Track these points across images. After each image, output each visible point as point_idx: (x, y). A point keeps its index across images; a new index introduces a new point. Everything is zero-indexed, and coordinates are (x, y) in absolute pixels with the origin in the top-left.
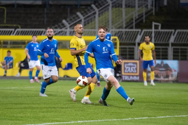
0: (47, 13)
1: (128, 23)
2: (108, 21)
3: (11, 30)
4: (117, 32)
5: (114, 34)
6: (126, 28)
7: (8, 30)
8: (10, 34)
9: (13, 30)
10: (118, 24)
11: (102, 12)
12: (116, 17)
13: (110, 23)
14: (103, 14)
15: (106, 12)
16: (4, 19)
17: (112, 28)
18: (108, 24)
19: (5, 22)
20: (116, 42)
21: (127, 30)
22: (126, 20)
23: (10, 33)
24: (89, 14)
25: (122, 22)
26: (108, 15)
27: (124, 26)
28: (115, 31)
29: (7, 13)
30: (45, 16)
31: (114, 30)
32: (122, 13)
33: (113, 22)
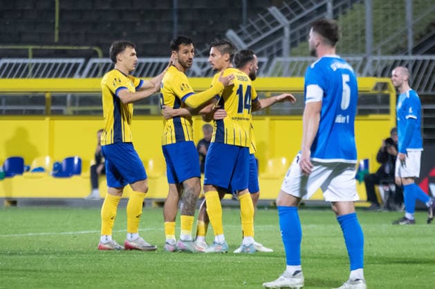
0: (180, 12)
1: (421, 36)
2: (363, 33)
3: (74, 61)
4: (391, 63)
5: (380, 69)
6: (415, 51)
7: (67, 61)
8: (71, 75)
9: (81, 61)
10: (393, 41)
11: (344, 6)
12: (387, 17)
13: (369, 38)
14: (348, 10)
15: (356, 6)
16: (54, 29)
17: (375, 53)
18: (364, 42)
19: (56, 39)
20: (386, 92)
21: (420, 57)
22: (415, 27)
23: (71, 71)
24: (306, 12)
25: (406, 33)
26: (363, 15)
27: (411, 45)
28: (382, 62)
29: (61, 12)
30: (175, 18)
31: (378, 58)
32: (403, 8)
33: (375, 35)
